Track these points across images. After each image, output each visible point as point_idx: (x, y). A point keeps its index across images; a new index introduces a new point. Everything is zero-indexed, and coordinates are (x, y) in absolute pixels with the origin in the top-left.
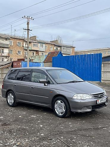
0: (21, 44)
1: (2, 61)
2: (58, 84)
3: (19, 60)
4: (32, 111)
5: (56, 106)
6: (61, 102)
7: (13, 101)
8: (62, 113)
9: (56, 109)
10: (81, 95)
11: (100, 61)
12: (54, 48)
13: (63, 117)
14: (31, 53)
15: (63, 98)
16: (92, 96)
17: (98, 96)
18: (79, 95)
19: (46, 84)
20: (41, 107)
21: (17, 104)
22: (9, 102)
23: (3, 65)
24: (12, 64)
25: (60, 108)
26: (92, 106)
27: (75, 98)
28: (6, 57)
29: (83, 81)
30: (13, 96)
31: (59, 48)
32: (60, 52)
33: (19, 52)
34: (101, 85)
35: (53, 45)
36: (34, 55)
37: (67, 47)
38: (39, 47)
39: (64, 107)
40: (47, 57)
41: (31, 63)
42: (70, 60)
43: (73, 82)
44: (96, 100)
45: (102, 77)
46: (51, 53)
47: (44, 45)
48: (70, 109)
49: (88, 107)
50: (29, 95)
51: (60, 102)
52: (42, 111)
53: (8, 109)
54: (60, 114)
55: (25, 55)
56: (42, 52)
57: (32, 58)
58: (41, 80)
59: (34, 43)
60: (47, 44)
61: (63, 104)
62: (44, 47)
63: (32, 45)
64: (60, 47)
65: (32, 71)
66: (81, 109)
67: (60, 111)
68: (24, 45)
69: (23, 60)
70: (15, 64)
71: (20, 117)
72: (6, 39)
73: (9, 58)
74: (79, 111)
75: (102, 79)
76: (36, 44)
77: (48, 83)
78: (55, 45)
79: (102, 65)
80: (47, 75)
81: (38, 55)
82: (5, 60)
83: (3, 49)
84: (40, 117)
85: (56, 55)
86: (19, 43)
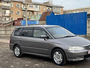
0: (20, 5)
1: (5, 20)
2: (56, 39)
3: (19, 19)
4: (35, 60)
5: (54, 56)
6: (59, 53)
7: (19, 53)
8: (59, 62)
9: (54, 59)
10: (75, 47)
11: (85, 18)
12: (46, 8)
13: (61, 65)
14: (28, 13)
15: (61, 50)
16: (84, 47)
17: (88, 48)
18: (73, 47)
19: (46, 39)
20: (42, 57)
21: (23, 56)
22: (16, 54)
23: (6, 24)
24: (14, 23)
25: (58, 58)
26: (84, 56)
27: (70, 50)
28: (8, 17)
29: (75, 35)
30: (19, 49)
31: (50, 9)
32: (53, 12)
33: (18, 12)
34: (87, 37)
35: (46, 6)
36: (30, 15)
37: (57, 7)
38: (34, 8)
39: (62, 57)
40: (42, 16)
41: (29, 22)
42: (61, 18)
43: (67, 37)
44: (87, 50)
45: (87, 31)
46: (45, 13)
47: (38, 6)
48: (67, 59)
49: (81, 57)
50: (32, 48)
51: (57, 53)
52: (43, 60)
53: (16, 60)
54: (58, 63)
55: (23, 15)
56: (37, 12)
57: (29, 18)
58: (42, 36)
59: (30, 5)
60: (41, 5)
61: (60, 55)
62: (38, 8)
63: (29, 6)
64: (51, 7)
65: (33, 29)
66: (75, 58)
67: (59, 60)
68: (22, 7)
69: (22, 19)
70: (16, 23)
71: (26, 65)
72: (8, 2)
73: (10, 18)
74: (74, 60)
75: (87, 33)
76: (32, 5)
77: (48, 38)
78: (47, 6)
79: (87, 21)
80: (46, 32)
81: (34, 14)
82: (8, 19)
83: (5, 10)
84: (42, 65)
85: (49, 15)
86: (18, 5)
